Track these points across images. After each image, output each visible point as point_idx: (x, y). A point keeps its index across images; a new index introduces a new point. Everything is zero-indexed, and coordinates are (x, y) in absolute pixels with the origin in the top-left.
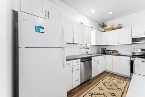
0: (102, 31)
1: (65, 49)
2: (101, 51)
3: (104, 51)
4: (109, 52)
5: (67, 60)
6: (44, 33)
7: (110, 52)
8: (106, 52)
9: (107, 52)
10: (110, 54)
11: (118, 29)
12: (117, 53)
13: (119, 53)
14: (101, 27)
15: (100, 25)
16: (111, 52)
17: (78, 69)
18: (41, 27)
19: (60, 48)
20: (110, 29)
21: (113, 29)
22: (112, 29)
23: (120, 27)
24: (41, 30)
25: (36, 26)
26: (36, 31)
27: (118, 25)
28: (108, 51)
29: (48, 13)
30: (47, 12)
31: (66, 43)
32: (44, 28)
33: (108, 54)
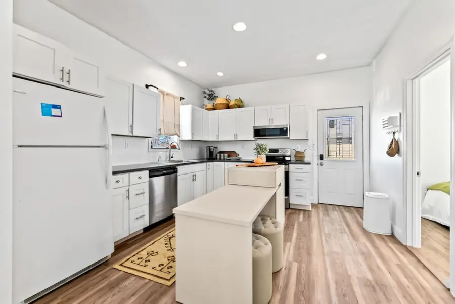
0: (207, 107)
1: (111, 149)
2: (206, 155)
3: (211, 153)
4: (222, 155)
5: (114, 173)
6: (61, 116)
7: (224, 156)
8: (217, 156)
9: (219, 155)
10: (224, 159)
11: (235, 108)
12: (236, 156)
13: (240, 156)
14: (205, 97)
15: (205, 92)
16: (226, 155)
17: (144, 193)
18: (55, 107)
19: (98, 147)
20: (222, 106)
21: (228, 107)
22: (226, 106)
23: (240, 105)
24: (55, 112)
25: (42, 104)
26: (44, 114)
27: (236, 99)
28: (221, 152)
29: (69, 73)
30: (66, 71)
31: (112, 135)
32: (60, 108)
33: (220, 160)
